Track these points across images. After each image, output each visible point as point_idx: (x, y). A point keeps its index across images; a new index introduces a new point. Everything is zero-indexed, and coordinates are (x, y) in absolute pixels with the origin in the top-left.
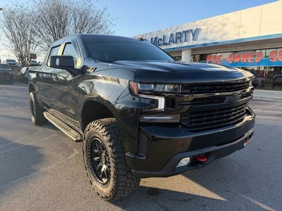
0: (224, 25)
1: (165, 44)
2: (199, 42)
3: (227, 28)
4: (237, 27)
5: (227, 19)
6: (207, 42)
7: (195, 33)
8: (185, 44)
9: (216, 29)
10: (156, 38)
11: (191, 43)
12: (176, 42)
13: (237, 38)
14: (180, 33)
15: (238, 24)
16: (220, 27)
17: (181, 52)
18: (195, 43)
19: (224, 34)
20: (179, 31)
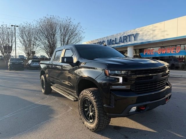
0: (154, 30)
1: (116, 43)
2: (138, 41)
3: (156, 33)
4: (162, 32)
5: (156, 27)
6: (144, 41)
7: (136, 36)
8: (129, 43)
9: (149, 33)
10: (110, 40)
11: (133, 42)
12: (124, 42)
13: (162, 38)
14: (126, 36)
15: (163, 30)
16: (152, 32)
17: (127, 48)
18: (136, 42)
19: (155, 36)
20: (125, 35)
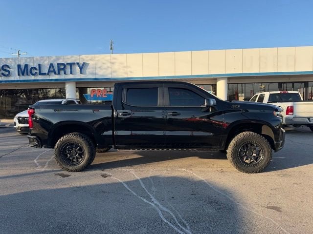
0: (113, 63)
1: (41, 74)
2: (88, 75)
3: (116, 67)
4: (124, 67)
5: (115, 59)
6: (97, 77)
7: (82, 67)
8: (71, 77)
9: (105, 66)
11: (77, 75)
12: (59, 73)
13: (125, 76)
14: (63, 64)
15: (125, 65)
16: (109, 65)
17: (64, 83)
18: (83, 76)
19: (114, 72)
20: (61, 61)
